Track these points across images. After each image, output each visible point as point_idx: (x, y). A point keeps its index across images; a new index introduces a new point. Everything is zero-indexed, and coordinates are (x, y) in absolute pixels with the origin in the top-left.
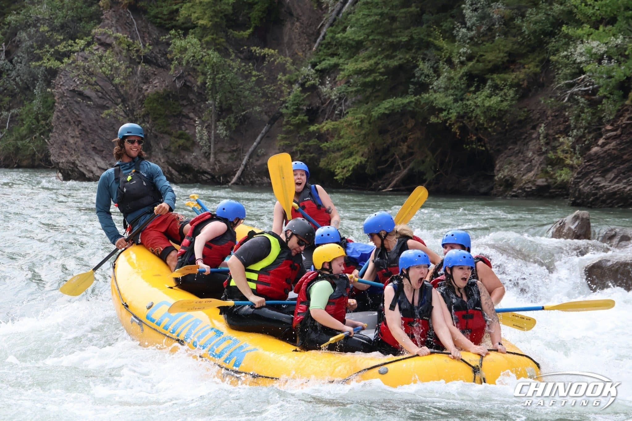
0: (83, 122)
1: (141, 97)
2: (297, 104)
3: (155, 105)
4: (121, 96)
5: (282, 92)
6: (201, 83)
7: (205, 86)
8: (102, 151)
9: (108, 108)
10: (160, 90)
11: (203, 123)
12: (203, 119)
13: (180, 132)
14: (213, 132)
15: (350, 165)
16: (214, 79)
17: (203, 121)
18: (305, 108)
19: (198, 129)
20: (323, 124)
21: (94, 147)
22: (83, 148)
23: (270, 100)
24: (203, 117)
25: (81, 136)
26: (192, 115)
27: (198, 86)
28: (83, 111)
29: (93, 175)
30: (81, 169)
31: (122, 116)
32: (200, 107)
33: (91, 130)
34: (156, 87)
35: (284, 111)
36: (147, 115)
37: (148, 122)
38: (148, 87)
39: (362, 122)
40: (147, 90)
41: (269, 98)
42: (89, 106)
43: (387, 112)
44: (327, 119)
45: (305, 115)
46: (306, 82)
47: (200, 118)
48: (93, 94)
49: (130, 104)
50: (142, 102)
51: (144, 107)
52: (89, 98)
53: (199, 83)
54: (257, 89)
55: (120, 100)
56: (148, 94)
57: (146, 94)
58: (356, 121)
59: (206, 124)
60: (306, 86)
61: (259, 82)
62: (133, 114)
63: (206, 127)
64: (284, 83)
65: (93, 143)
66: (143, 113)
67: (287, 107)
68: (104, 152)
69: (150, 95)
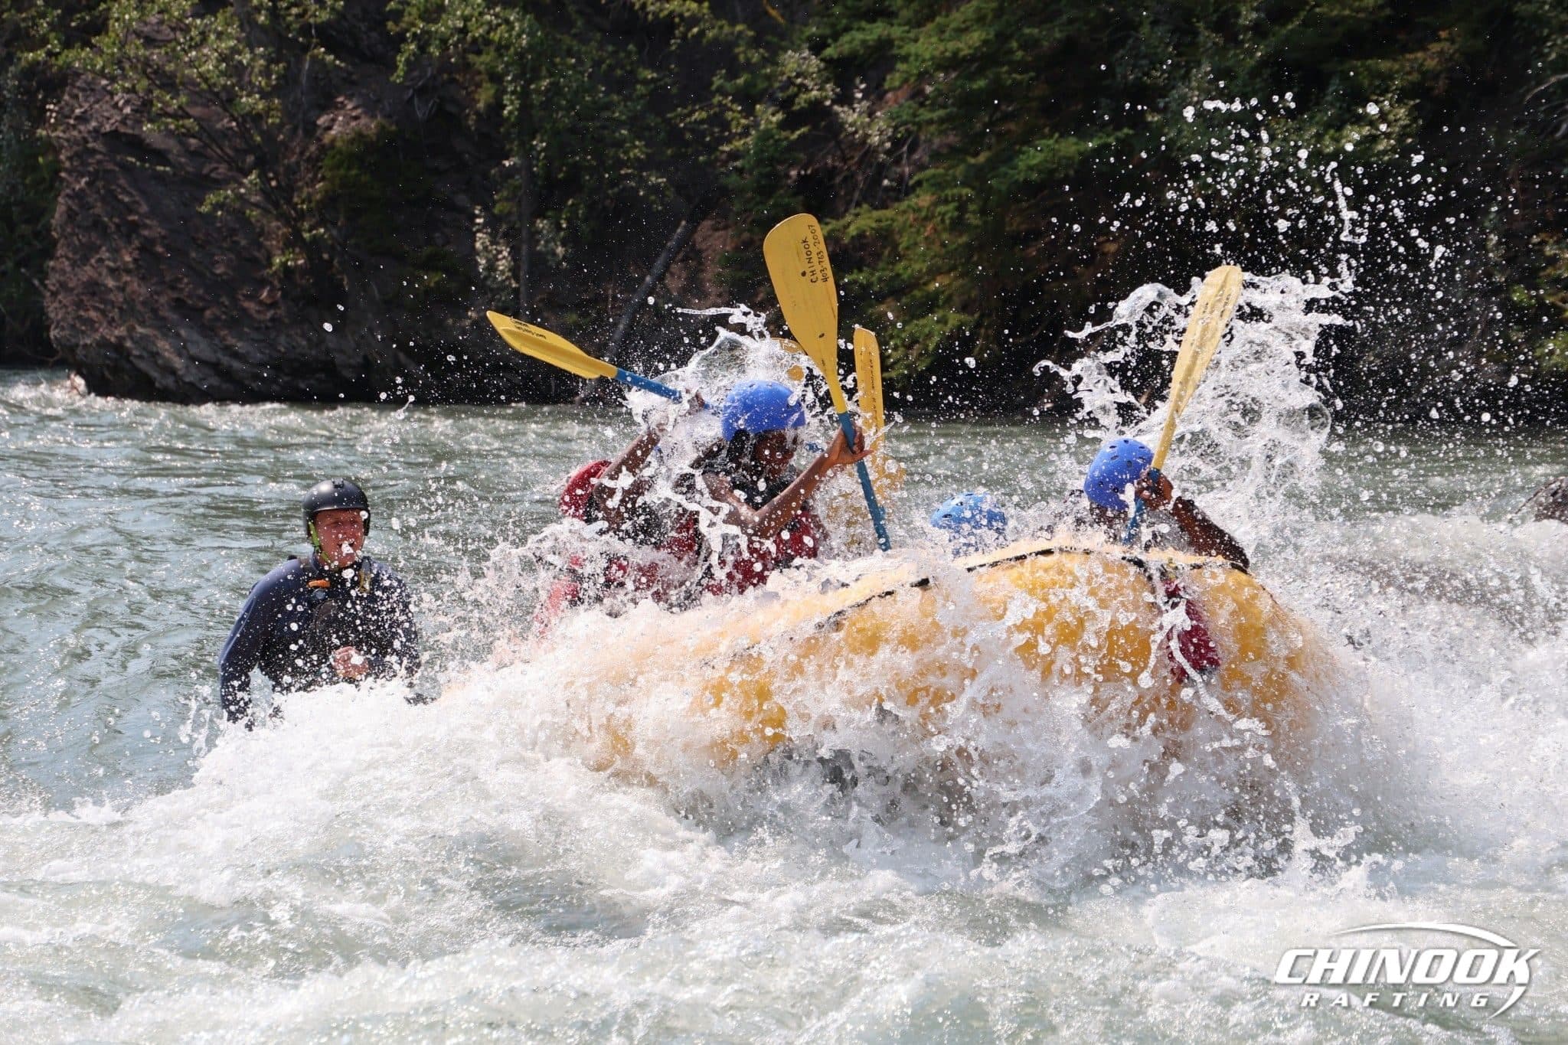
0: (146, 226)
1: (313, 148)
2: (772, 161)
3: (354, 172)
4: (252, 149)
5: (726, 125)
6: (488, 106)
7: (500, 115)
8: (203, 310)
9: (218, 184)
10: (368, 127)
11: (493, 222)
12: (496, 211)
13: (427, 250)
14: (524, 248)
15: (929, 336)
16: (524, 95)
17: (494, 216)
18: (793, 173)
19: (481, 240)
20: (848, 218)
21: (178, 300)
22: (144, 303)
23: (690, 150)
24: (495, 202)
25: (139, 267)
26: (462, 199)
27: (477, 113)
28: (142, 192)
29: (176, 382)
30: (142, 365)
31: (256, 205)
32: (485, 176)
33: (168, 248)
34: (356, 118)
35: (733, 180)
36: (330, 201)
37: (334, 224)
38: (334, 120)
39: (962, 208)
40: (330, 128)
41: (687, 144)
42: (160, 178)
43: (1035, 176)
44: (858, 204)
45: (795, 194)
46: (796, 95)
47: (486, 209)
48: (172, 145)
49: (281, 170)
50: (314, 163)
51: (323, 179)
52: (161, 156)
53: (481, 105)
54: (652, 120)
55: (250, 159)
56: (333, 140)
57: (327, 139)
58: (942, 209)
59: (504, 227)
60: (796, 108)
61: (659, 100)
62: (289, 201)
63: (506, 235)
64: (732, 102)
65: (173, 288)
66: (318, 197)
67: (740, 171)
68: (208, 313)
69: (339, 144)
